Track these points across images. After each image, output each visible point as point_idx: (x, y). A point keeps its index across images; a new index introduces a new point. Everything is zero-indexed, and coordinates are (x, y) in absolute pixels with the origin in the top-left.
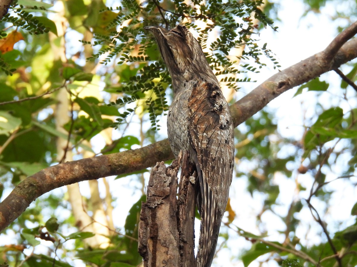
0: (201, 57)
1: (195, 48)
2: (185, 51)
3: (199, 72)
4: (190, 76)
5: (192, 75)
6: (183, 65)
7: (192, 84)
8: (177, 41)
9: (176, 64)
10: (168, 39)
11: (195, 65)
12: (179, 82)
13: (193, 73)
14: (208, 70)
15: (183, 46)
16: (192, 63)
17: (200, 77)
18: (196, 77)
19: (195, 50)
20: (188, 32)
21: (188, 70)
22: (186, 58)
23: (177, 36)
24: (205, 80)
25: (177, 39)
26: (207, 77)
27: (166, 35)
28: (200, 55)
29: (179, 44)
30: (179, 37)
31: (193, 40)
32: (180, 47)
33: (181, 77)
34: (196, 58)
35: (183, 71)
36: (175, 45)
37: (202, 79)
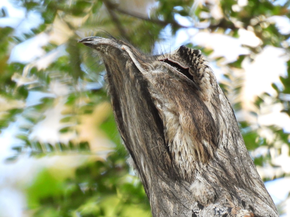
0: (237, 143)
1: (224, 115)
2: (199, 120)
3: (233, 184)
4: (210, 193)
5: (215, 189)
6: (190, 160)
7: (217, 213)
8: (179, 90)
9: (170, 154)
10: (153, 82)
11: (222, 162)
12: (177, 206)
13: (216, 186)
14: (255, 181)
15: (194, 106)
16: (215, 156)
17: (238, 198)
18: (226, 195)
19: (224, 120)
20: (207, 70)
21: (204, 176)
22: (200, 141)
23: (177, 76)
24: (250, 206)
25: (179, 86)
26: (255, 198)
27: (146, 68)
28: (235, 135)
29: (182, 99)
30: (183, 81)
31: (218, 92)
32: (186, 107)
33: (184, 194)
34: (227, 145)
35: (190, 175)
36: (173, 99)
37: (244, 204)
